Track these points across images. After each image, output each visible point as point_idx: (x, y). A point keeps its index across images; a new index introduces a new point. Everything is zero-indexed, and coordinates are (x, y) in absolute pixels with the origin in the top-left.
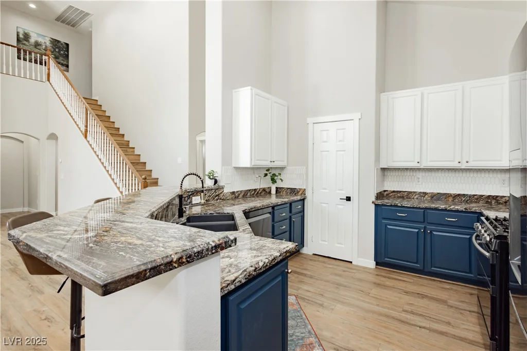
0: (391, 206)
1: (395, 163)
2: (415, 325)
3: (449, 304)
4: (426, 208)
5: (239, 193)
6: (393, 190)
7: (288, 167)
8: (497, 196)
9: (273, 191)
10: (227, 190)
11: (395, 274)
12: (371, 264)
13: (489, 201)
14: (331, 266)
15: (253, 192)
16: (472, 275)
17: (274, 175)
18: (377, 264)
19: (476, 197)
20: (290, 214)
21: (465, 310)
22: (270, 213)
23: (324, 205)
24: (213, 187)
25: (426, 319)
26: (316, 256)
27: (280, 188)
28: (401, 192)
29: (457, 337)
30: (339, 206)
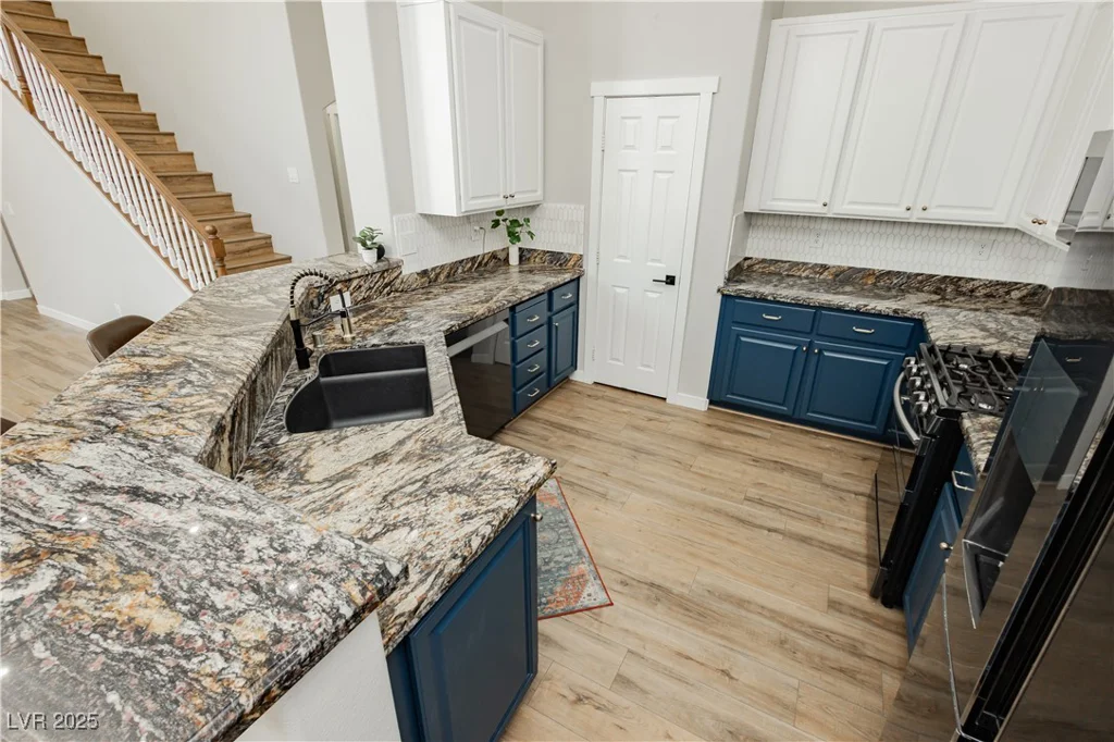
0: (754, 299)
1: (774, 203)
2: (761, 527)
3: (825, 480)
4: (821, 307)
5: (438, 271)
6: (762, 257)
7: (545, 205)
8: (960, 279)
9: (514, 259)
10: (410, 269)
11: (740, 421)
12: (701, 403)
13: (943, 286)
14: (625, 410)
15: (469, 265)
16: (874, 427)
17: (515, 222)
18: (711, 403)
19: (920, 278)
20: (549, 314)
21: (849, 492)
22: (506, 321)
23: (618, 290)
24: (375, 266)
25: (781, 513)
26: (600, 387)
27: (530, 251)
28: (777, 261)
29: (828, 545)
30: (650, 295)
